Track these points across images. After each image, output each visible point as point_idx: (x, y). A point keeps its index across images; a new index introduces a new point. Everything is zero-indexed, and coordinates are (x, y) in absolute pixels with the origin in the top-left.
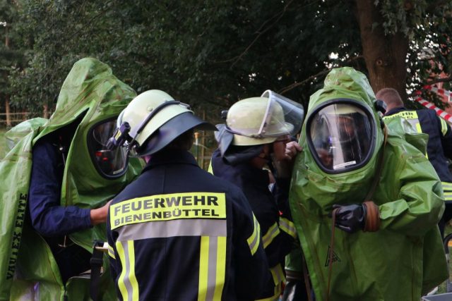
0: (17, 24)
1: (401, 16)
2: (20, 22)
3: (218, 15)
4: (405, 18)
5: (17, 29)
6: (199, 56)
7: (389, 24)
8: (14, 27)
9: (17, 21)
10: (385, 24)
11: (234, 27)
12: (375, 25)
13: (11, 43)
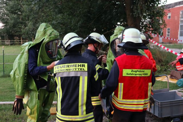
1: (139, 11)
3: (84, 11)
5: (24, 15)
6: (79, 23)
7: (135, 14)
9: (24, 12)
10: (134, 14)
11: (89, 15)
12: (131, 14)
13: (22, 19)
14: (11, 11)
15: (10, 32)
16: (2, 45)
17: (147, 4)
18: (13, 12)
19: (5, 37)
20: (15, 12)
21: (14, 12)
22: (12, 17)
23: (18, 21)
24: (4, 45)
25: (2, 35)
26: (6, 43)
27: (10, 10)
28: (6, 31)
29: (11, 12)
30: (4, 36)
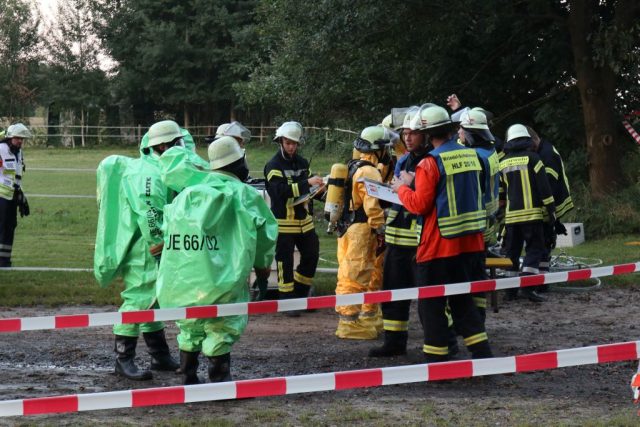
0: (202, 18)
2: (206, 14)
3: (450, 44)
4: (611, 53)
5: (202, 24)
7: (598, 58)
8: (198, 21)
9: (203, 12)
10: (594, 58)
12: (585, 59)
13: (192, 39)
14: (154, 8)
15: (143, 91)
16: (112, 143)
17: (632, 30)
18: (161, 14)
19: (120, 112)
20: (169, 11)
21: (165, 10)
22: (155, 32)
23: (181, 48)
24: (117, 144)
25: (112, 104)
26: (126, 136)
27: (147, 6)
28: (130, 89)
29: (151, 11)
30: (117, 106)
